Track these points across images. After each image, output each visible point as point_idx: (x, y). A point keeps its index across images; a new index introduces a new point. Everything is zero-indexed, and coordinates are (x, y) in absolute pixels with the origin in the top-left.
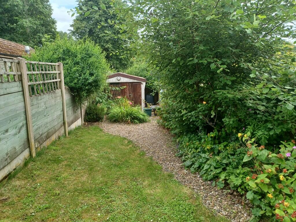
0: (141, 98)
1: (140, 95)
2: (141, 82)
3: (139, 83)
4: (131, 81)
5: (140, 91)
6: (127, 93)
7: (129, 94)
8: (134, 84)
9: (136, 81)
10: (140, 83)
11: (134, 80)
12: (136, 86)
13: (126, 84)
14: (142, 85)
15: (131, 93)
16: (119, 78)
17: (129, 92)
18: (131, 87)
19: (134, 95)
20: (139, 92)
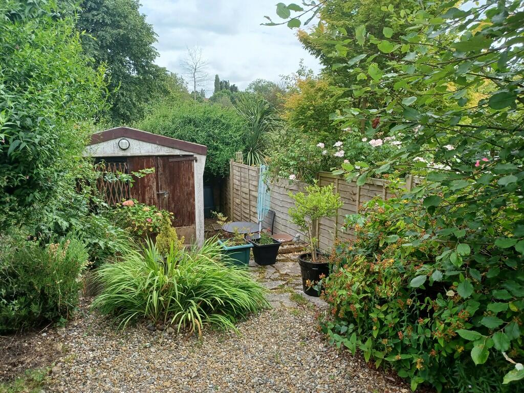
0: (194, 200)
1: (192, 194)
2: (192, 156)
3: (188, 158)
4: (165, 151)
5: (191, 182)
6: (151, 188)
7: (158, 191)
8: (171, 160)
9: (177, 152)
10: (191, 158)
11: (171, 149)
12: (179, 168)
13: (148, 162)
14: (195, 163)
15: (164, 186)
16: (124, 142)
17: (157, 184)
18: (164, 171)
19: (173, 192)
20: (187, 185)
